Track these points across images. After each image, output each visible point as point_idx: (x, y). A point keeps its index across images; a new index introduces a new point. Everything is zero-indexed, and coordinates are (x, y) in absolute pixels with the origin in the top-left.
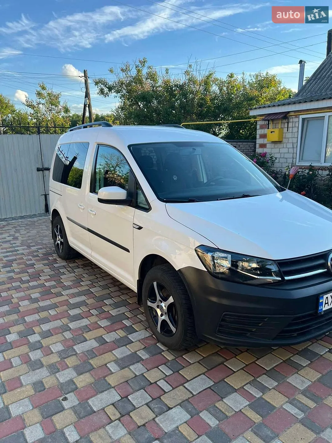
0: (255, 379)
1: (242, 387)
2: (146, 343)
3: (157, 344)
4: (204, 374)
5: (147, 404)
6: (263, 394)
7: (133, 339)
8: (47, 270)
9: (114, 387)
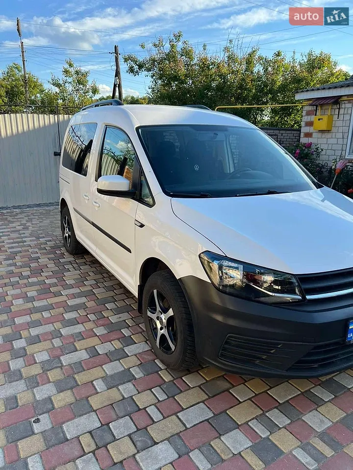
0: (263, 414)
1: (247, 423)
2: (143, 359)
3: (156, 361)
4: (203, 402)
5: (129, 436)
6: (271, 434)
7: (129, 352)
8: (51, 265)
9: (95, 411)
